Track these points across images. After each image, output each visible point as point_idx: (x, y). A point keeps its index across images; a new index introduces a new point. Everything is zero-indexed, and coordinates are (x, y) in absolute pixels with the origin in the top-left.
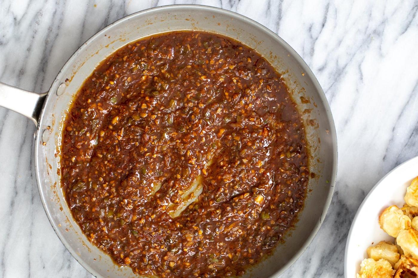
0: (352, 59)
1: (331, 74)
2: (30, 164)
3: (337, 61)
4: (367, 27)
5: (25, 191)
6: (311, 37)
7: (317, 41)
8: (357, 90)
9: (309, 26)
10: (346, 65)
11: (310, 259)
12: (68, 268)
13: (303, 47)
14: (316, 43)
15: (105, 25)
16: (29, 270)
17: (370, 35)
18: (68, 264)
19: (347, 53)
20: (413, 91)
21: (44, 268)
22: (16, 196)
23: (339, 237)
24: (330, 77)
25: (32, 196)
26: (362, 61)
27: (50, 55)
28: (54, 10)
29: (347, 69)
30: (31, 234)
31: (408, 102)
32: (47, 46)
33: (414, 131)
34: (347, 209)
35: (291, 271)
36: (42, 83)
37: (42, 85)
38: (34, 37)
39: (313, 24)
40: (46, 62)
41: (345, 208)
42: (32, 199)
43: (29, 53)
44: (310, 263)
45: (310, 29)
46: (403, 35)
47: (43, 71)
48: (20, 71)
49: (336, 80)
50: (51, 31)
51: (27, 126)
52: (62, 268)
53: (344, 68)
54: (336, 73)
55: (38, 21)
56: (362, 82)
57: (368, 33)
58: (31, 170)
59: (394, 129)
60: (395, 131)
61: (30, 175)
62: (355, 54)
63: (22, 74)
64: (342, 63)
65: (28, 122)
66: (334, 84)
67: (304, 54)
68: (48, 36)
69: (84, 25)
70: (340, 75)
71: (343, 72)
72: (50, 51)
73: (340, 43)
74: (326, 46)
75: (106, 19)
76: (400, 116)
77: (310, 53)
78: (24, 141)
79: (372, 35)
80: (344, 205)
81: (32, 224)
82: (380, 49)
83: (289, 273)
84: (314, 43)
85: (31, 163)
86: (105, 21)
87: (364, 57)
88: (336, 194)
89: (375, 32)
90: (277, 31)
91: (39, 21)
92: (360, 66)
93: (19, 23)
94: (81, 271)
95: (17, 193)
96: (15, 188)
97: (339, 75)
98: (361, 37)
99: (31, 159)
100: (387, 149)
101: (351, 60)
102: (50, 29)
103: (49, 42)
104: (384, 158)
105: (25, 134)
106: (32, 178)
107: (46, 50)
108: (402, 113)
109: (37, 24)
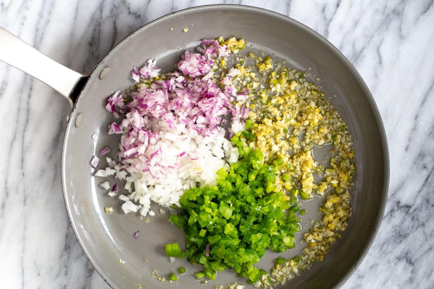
0: (369, 41)
2: (21, 162)
3: (354, 44)
4: (386, 7)
5: (17, 192)
6: (325, 18)
7: (332, 22)
8: (376, 75)
9: (323, 7)
10: (363, 48)
12: (65, 274)
14: (330, 25)
15: (100, 9)
16: (23, 277)
17: (389, 15)
18: (65, 270)
19: (365, 35)
21: (39, 275)
22: (7, 197)
25: (24, 197)
26: (381, 44)
27: (41, 43)
29: (364, 53)
30: (24, 238)
32: (37, 33)
38: (23, 24)
39: (327, 4)
42: (25, 200)
45: (324, 10)
46: (425, 14)
51: (18, 121)
52: (58, 275)
53: (361, 52)
54: (353, 57)
55: (27, 7)
56: (382, 67)
57: (386, 12)
58: (22, 168)
59: (416, 117)
60: (418, 119)
61: (22, 174)
62: (373, 36)
64: (359, 46)
65: (18, 116)
68: (39, 22)
69: (77, 10)
71: (360, 55)
72: (41, 39)
73: (356, 24)
74: (341, 28)
75: (101, 2)
76: (423, 103)
78: (15, 138)
79: (391, 16)
81: (25, 227)
82: (400, 30)
84: (328, 25)
86: (101, 5)
87: (383, 39)
89: (394, 11)
90: (288, 13)
91: (29, 6)
92: (378, 49)
93: (7, 9)
94: (79, 278)
95: (8, 194)
96: (6, 188)
97: (356, 59)
98: (379, 18)
99: (22, 156)
100: (409, 139)
101: (369, 43)
102: (41, 15)
103: (40, 29)
104: (406, 149)
105: (16, 130)
106: (24, 178)
107: (36, 38)
108: (425, 99)
109: (26, 9)
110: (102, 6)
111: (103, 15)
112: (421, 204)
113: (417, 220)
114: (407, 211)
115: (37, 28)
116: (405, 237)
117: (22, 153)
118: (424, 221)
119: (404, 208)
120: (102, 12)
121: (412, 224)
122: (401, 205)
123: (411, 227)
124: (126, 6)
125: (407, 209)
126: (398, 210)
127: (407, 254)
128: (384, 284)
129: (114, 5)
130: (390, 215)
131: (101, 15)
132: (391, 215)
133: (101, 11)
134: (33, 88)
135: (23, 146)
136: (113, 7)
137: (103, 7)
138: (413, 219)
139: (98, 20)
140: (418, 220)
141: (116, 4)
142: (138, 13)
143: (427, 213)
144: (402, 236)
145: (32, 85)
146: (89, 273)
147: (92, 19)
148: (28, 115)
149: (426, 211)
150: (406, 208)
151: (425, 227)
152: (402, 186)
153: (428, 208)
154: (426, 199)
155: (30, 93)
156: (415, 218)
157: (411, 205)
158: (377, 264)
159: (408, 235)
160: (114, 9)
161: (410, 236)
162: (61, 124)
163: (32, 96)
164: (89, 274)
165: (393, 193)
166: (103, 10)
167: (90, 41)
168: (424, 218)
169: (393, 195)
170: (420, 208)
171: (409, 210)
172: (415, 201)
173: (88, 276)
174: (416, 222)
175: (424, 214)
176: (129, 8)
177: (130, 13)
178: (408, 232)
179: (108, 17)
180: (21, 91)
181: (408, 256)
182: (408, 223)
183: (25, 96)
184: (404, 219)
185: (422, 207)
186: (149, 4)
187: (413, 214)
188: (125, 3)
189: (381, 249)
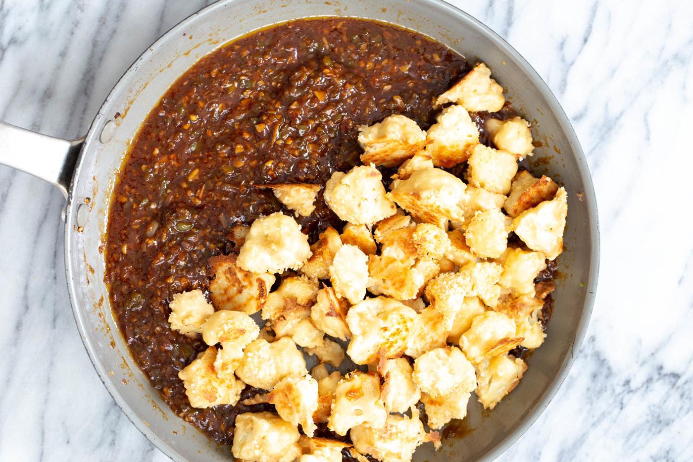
2: (52, 256)
3: (607, 105)
4: (663, 48)
5: (42, 306)
6: (563, 60)
9: (561, 41)
10: (622, 113)
11: (540, 454)
12: (111, 445)
16: (42, 445)
17: (667, 61)
18: (111, 437)
21: (68, 442)
22: (25, 313)
23: (593, 417)
25: (54, 315)
30: (49, 380)
32: (95, 50)
34: (609, 368)
37: (82, 119)
38: (72, 33)
39: (567, 36)
40: (93, 78)
41: (606, 366)
42: (54, 320)
43: (63, 60)
45: (562, 46)
47: (86, 94)
48: (46, 92)
49: (602, 138)
50: (104, 23)
52: (100, 445)
53: (617, 118)
54: (604, 125)
55: (82, 5)
57: (663, 58)
58: (54, 267)
61: (53, 276)
63: (49, 97)
68: (98, 32)
70: (610, 129)
72: (101, 59)
73: (613, 73)
78: (45, 217)
79: (671, 63)
81: (52, 363)
84: (567, 71)
85: (55, 254)
88: (591, 340)
89: (676, 57)
92: (646, 115)
93: (49, 6)
94: (133, 452)
95: (27, 308)
96: (25, 297)
98: (650, 65)
99: (55, 248)
102: (102, 21)
104: (680, 282)
105: (49, 204)
106: (56, 283)
107: (93, 57)
109: (79, 11)
116: (668, 424)
117: (56, 243)
121: (679, 405)
122: (664, 371)
123: (677, 410)
125: (673, 380)
126: (659, 379)
127: (668, 452)
130: (645, 387)
132: (647, 387)
138: (682, 396)
144: (663, 422)
150: (672, 376)
156: (686, 395)
157: (680, 374)
159: (673, 421)
161: (675, 423)
164: (150, 448)
169: (653, 354)
171: (677, 381)
173: (148, 451)
174: (687, 401)
178: (673, 416)
181: (670, 456)
182: (674, 401)
184: (668, 395)
189: (627, 441)
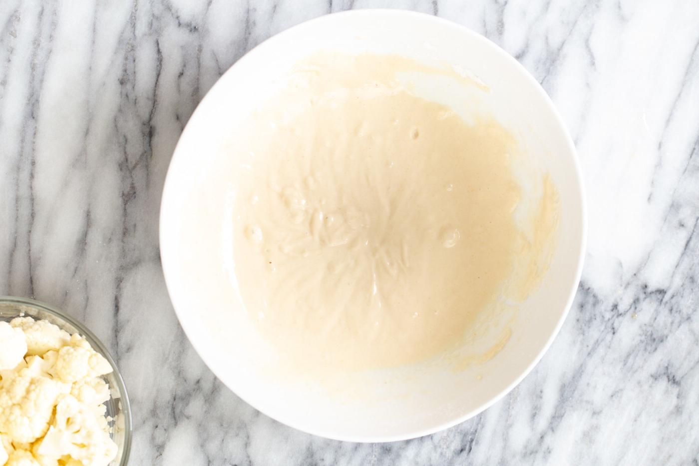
0: (571, 30)
1: (539, 62)
7: (507, 6)
8: (588, 85)
13: (484, 21)
14: (505, 11)
15: (131, 24)
19: (563, 23)
20: (687, 73)
24: (538, 68)
26: (591, 33)
27: (41, 88)
28: (40, 9)
29: (565, 50)
31: (679, 95)
33: (696, 144)
35: (511, 416)
36: (34, 138)
44: (541, 397)
51: (17, 217)
56: (595, 70)
59: (660, 145)
60: (662, 149)
62: (576, 22)
64: (555, 42)
65: (17, 210)
66: (547, 78)
67: (486, 32)
69: (94, 29)
71: (558, 55)
74: (524, 13)
75: (132, 13)
76: (668, 121)
77: (498, 29)
80: (589, 289)
82: (619, 7)
83: (507, 421)
86: (131, 17)
87: (593, 25)
91: (16, 31)
97: (553, 62)
100: (653, 183)
101: (570, 33)
103: (38, 66)
108: (671, 115)
110: (133, 18)
111: (137, 32)
112: (682, 286)
113: (678, 312)
114: (661, 299)
115: (32, 65)
118: (689, 313)
119: (656, 294)
120: (135, 28)
124: (172, 14)
128: (636, 421)
129: (153, 15)
131: (134, 33)
133: (134, 26)
134: (36, 162)
135: (30, 257)
136: (152, 18)
137: (135, 19)
139: (131, 42)
140: (680, 311)
141: (157, 12)
142: (194, 24)
143: (692, 299)
145: (34, 157)
146: (158, 451)
147: (120, 41)
148: (33, 207)
149: (691, 296)
151: (692, 321)
152: (648, 259)
153: (694, 290)
154: (689, 277)
155: (32, 170)
158: (621, 390)
160: (154, 21)
162: (88, 215)
163: (36, 175)
165: (635, 272)
166: (136, 25)
167: (121, 77)
168: (690, 307)
170: (682, 293)
172: (671, 282)
175: (688, 300)
176: (178, 17)
177: (180, 24)
179: (145, 35)
180: (18, 169)
183: (25, 175)
185: (684, 290)
186: (210, 7)
187: (671, 302)
188: (171, 10)
